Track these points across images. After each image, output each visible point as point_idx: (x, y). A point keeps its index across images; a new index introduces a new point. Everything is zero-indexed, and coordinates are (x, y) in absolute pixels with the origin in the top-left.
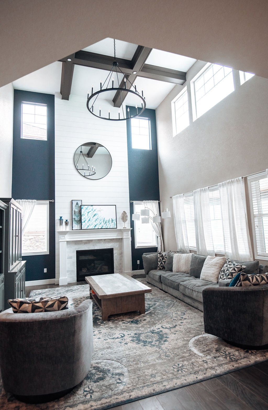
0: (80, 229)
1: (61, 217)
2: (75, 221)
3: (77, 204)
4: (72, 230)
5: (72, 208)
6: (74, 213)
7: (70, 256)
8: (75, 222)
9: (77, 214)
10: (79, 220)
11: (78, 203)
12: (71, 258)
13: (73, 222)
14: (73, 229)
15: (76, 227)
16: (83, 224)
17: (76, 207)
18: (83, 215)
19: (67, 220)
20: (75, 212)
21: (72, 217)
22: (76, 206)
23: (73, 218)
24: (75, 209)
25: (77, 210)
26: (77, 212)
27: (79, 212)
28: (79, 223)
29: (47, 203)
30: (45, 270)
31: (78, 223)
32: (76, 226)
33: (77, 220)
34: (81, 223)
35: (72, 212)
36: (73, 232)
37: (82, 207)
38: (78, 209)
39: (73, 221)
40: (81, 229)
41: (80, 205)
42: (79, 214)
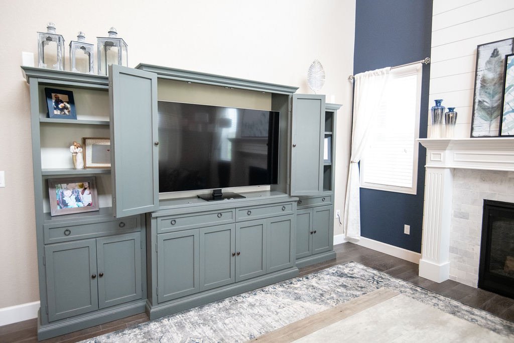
0: (497, 134)
1: (438, 102)
2: (484, 109)
3: (493, 54)
4: (472, 136)
5: (476, 71)
6: (483, 86)
7: (463, 210)
8: (483, 113)
9: (491, 88)
10: (495, 105)
11: (499, 49)
12: (464, 216)
13: (476, 115)
14: (474, 134)
15: (485, 127)
16: (507, 118)
17: (489, 66)
18: (510, 87)
19: (451, 109)
20: (484, 81)
21: (474, 100)
22: (489, 62)
23: (477, 101)
24: (486, 72)
25: (490, 75)
26: (493, 79)
27: (500, 78)
28: (495, 114)
29: (417, 71)
30: (407, 229)
31: (491, 117)
32: (486, 124)
33: (489, 108)
34: (502, 115)
35: (475, 84)
36: (474, 143)
37: (509, 62)
38: (495, 71)
39: (475, 112)
40: (500, 136)
41: (503, 57)
42: (497, 85)
